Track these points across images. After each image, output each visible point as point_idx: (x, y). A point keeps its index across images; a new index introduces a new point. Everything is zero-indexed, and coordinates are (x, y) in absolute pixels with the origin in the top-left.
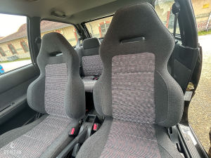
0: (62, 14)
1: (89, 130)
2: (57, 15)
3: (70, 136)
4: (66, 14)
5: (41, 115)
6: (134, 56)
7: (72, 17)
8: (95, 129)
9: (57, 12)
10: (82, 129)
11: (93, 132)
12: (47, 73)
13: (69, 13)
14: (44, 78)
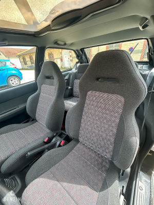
0: (63, 43)
1: (58, 143)
2: (58, 44)
3: (44, 142)
4: (67, 43)
5: (33, 120)
6: (106, 95)
7: (72, 44)
8: (61, 144)
9: (59, 42)
10: (54, 140)
11: (60, 146)
12: (42, 91)
13: (69, 42)
14: (39, 94)
